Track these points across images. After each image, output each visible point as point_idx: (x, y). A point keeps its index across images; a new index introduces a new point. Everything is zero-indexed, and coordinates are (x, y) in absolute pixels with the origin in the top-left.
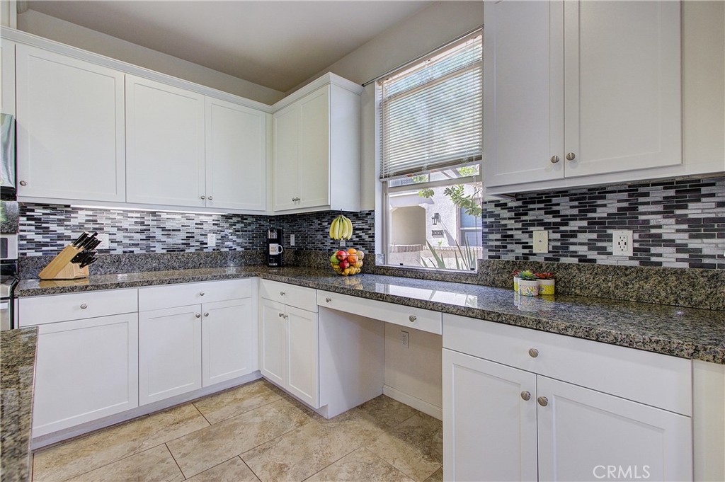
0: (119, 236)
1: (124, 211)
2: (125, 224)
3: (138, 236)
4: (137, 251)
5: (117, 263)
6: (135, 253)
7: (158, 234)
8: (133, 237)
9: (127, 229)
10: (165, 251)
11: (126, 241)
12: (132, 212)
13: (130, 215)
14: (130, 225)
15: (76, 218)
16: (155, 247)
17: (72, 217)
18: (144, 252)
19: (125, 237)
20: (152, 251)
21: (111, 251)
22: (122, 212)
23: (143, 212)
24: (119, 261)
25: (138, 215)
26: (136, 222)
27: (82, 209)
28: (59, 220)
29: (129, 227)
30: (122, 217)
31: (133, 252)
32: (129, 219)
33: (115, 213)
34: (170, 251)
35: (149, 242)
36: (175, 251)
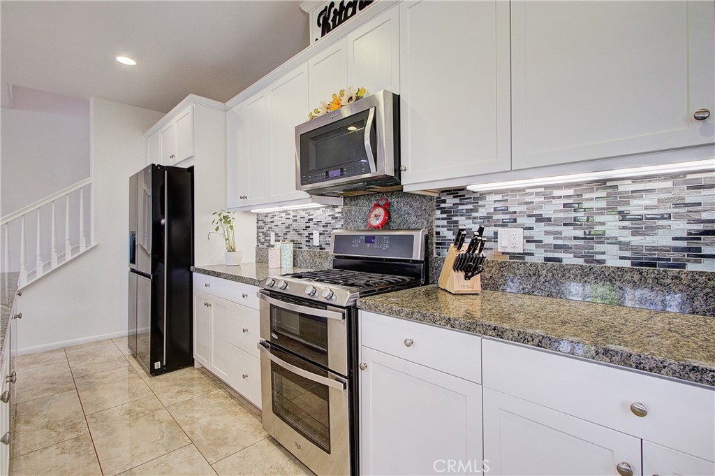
0: (539, 231)
1: (546, 187)
2: (547, 212)
3: (570, 232)
4: (568, 259)
5: (533, 278)
6: (564, 262)
7: (611, 225)
8: (560, 233)
9: (549, 220)
10: (627, 264)
11: (549, 240)
12: (558, 187)
13: (557, 193)
14: (555, 211)
15: (483, 206)
16: (604, 253)
17: (480, 206)
18: (581, 261)
19: (547, 233)
20: (599, 262)
21: (527, 257)
22: (542, 190)
23: (578, 185)
24: (537, 274)
25: (571, 192)
26: (565, 205)
27: (490, 193)
28: (468, 211)
29: (553, 216)
30: (541, 199)
31: (559, 260)
32: (554, 201)
33: (531, 194)
34: (641, 264)
35: (591, 243)
36: (654, 265)
